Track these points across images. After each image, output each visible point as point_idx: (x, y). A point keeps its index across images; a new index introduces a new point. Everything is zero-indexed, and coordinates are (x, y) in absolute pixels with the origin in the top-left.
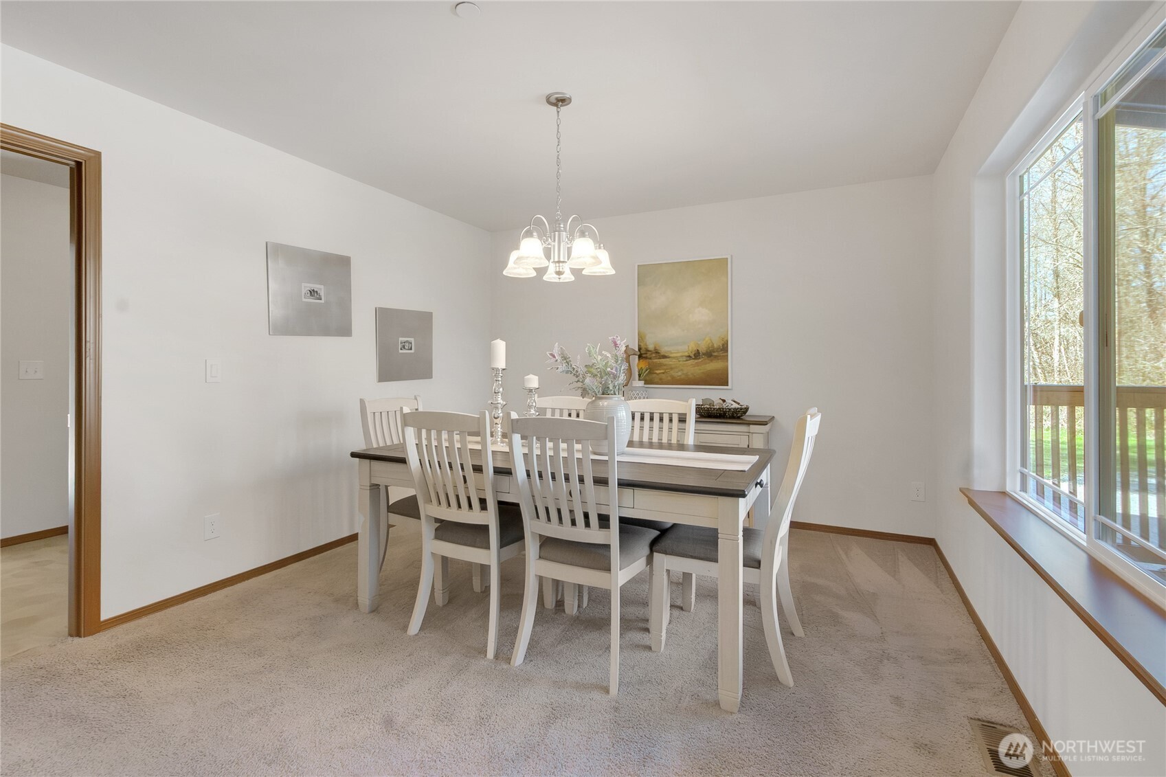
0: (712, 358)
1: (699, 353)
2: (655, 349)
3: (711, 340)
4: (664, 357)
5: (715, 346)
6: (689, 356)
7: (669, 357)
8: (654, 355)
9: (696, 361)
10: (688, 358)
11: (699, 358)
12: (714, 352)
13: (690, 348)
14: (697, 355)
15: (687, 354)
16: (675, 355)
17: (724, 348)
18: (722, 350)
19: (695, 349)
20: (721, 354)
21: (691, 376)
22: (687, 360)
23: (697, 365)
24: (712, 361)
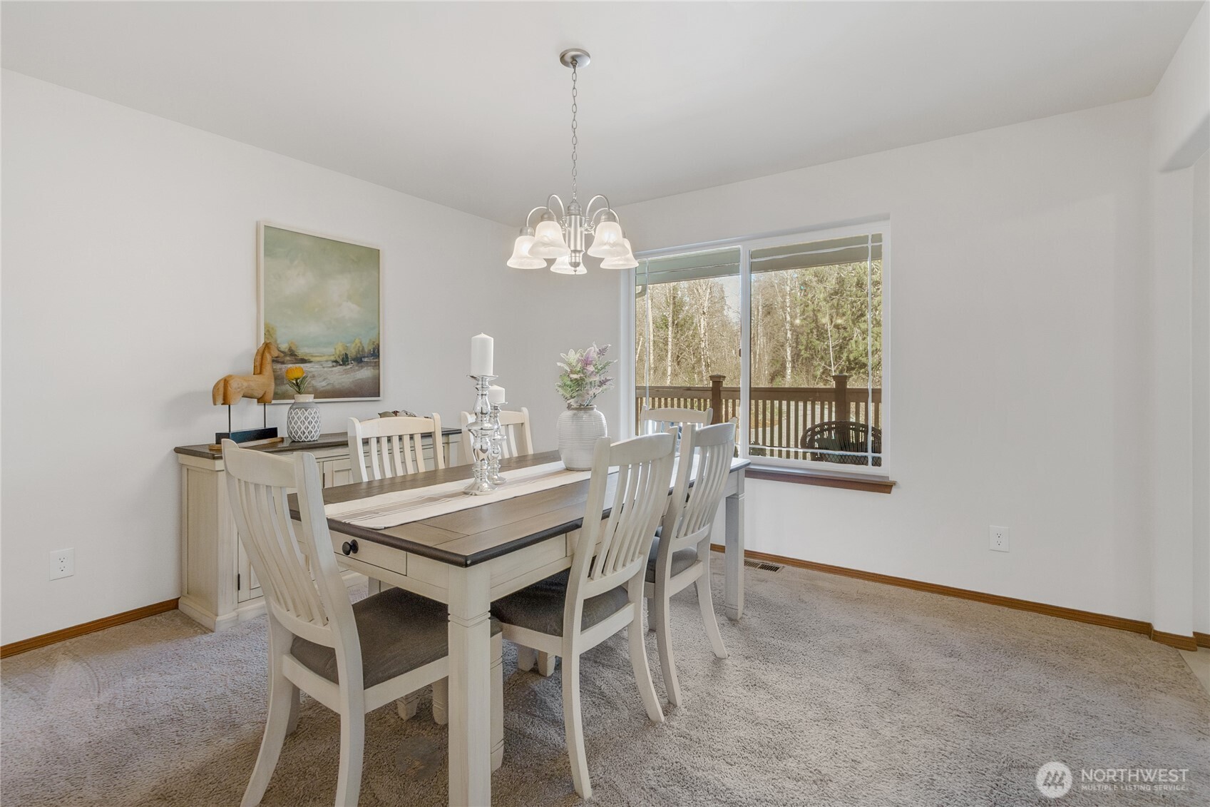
0: (363, 364)
1: (347, 358)
2: (290, 349)
3: (361, 343)
4: (303, 361)
5: (366, 350)
6: (336, 362)
7: (310, 362)
8: (288, 358)
9: (344, 367)
10: (334, 364)
11: (348, 364)
12: (364, 357)
13: (338, 352)
14: (344, 360)
15: (333, 358)
16: (318, 359)
17: (376, 353)
18: (372, 355)
19: (344, 352)
20: (371, 359)
21: (337, 387)
22: (333, 366)
23: (346, 372)
24: (362, 367)
